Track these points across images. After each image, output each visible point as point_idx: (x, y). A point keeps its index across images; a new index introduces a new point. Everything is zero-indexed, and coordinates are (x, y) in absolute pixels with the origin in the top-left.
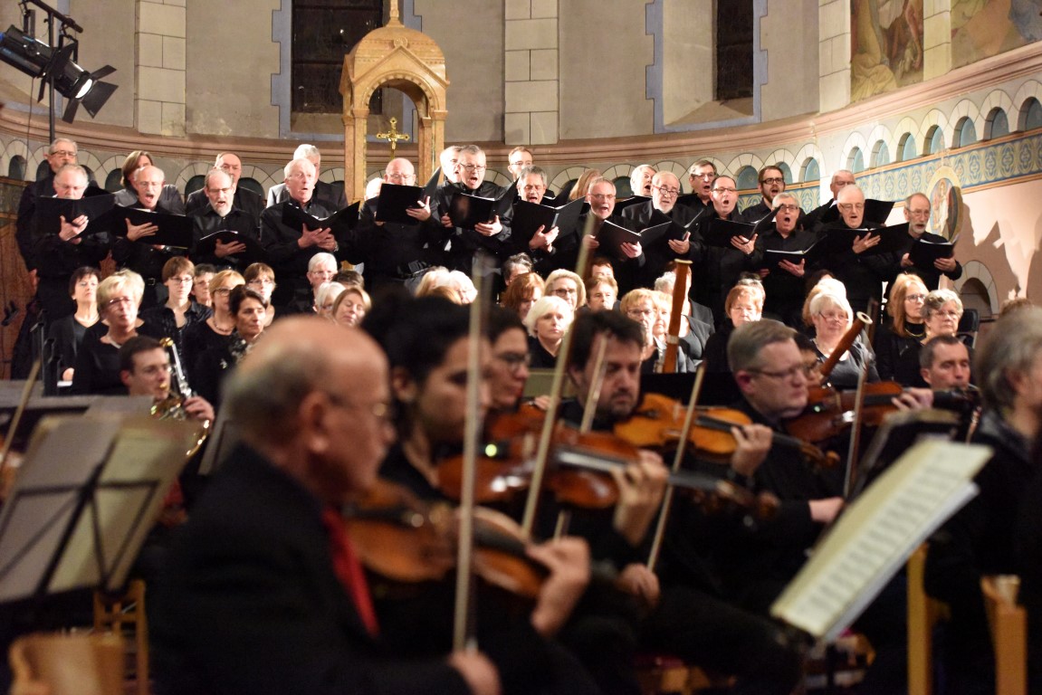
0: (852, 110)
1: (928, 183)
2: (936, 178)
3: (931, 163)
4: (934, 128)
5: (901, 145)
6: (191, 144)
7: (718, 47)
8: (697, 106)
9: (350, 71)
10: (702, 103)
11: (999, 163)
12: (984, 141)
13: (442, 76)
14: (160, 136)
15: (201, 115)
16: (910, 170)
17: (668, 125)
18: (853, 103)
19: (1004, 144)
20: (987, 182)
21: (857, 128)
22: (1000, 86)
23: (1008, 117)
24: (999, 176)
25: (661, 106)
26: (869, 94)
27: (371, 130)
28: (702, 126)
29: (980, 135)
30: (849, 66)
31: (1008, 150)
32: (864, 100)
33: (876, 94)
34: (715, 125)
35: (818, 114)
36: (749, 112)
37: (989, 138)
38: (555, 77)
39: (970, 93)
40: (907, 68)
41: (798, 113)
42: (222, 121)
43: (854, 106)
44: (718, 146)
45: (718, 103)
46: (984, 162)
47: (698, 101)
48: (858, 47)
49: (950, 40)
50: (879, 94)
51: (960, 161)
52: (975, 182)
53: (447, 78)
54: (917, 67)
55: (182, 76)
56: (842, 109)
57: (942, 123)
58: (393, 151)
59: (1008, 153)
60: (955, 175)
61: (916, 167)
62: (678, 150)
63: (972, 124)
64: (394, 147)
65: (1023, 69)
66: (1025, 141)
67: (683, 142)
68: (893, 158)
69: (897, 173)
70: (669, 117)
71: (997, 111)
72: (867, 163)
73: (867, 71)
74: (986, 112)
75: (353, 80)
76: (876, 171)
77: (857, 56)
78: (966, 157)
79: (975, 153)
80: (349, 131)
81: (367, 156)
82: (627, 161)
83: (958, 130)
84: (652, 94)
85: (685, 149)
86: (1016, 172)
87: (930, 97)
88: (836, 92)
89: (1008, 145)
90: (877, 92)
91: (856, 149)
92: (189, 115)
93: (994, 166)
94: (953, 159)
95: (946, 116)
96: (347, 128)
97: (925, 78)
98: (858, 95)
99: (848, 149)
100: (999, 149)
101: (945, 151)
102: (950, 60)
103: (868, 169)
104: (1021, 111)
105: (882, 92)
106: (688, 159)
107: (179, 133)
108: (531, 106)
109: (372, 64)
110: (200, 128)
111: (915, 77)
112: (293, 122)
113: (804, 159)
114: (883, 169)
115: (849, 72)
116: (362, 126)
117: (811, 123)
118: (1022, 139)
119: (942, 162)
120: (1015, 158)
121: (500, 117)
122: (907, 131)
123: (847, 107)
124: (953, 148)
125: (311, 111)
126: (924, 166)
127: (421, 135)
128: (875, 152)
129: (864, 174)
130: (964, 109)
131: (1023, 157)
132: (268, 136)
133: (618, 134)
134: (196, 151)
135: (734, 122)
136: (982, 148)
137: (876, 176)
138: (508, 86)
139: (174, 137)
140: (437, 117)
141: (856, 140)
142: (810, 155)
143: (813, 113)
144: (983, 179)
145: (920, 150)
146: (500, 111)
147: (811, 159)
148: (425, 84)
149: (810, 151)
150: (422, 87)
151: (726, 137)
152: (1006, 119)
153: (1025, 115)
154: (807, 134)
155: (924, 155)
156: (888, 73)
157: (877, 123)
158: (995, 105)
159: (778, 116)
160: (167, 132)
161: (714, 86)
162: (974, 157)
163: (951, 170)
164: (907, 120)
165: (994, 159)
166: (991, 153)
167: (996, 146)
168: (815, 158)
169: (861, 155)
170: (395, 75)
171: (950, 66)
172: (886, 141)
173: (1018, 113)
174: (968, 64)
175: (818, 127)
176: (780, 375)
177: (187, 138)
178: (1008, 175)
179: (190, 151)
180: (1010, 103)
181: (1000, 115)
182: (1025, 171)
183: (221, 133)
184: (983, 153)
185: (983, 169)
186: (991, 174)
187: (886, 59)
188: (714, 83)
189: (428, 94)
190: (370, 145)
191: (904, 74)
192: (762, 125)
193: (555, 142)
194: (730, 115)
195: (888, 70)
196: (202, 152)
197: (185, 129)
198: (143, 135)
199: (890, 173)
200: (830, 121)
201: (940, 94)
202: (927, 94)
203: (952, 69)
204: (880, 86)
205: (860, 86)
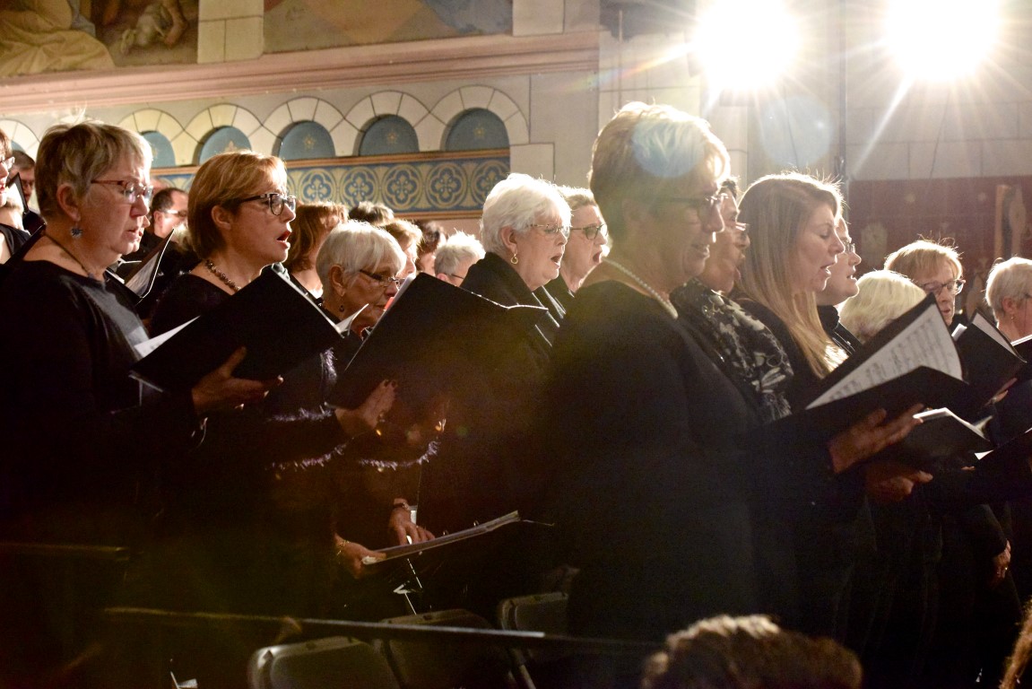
4: (223, 130)
11: (381, 188)
19: (393, 164)
22: (398, 87)
23: (419, 129)
26: (36, 68)
29: (344, 149)
31: (404, 173)
33: (55, 71)
37: (361, 154)
39: (320, 90)
40: (143, 40)
46: (342, 185)
49: (261, 11)
50: (63, 71)
54: (178, 42)
57: (243, 123)
59: (403, 178)
63: (324, 132)
65: (468, 70)
66: (448, 165)
71: (389, 120)
73: (36, 37)
74: (361, 118)
79: (319, 171)
87: (220, 87)
89: (405, 167)
95: (255, 116)
97: (200, 59)
100: (384, 170)
102: (263, 40)
104: (450, 125)
105: (74, 70)
118: (437, 162)
120: (420, 186)
130: (305, 111)
136: (341, 167)
152: (411, 131)
155: (191, 165)
156: (90, 42)
158: (385, 110)
162: (317, 177)
164: (151, 113)
166: (360, 175)
167: (378, 165)
171: (262, 50)
173: (444, 126)
174: (307, 49)
181: (393, 125)
184: (340, 172)
185: (337, 195)
191: (135, 49)
201: (249, 86)
202: (214, 82)
203: (265, 53)
204: (66, 61)
205: (15, 56)
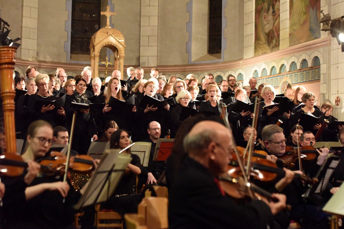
0: (255, 59)
1: (280, 82)
2: (283, 81)
3: (281, 76)
4: (283, 65)
5: (272, 70)
6: (38, 64)
7: (209, 37)
8: (202, 55)
9: (94, 41)
10: (204, 55)
11: (304, 76)
12: (300, 69)
13: (123, 44)
14: (28, 61)
15: (41, 54)
16: (274, 78)
17: (193, 62)
18: (255, 56)
19: (306, 70)
20: (300, 83)
21: (256, 64)
22: (305, 52)
23: (308, 62)
24: (305, 81)
25: (191, 56)
26: (260, 53)
27: (100, 61)
28: (204, 62)
29: (298, 68)
30: (254, 44)
31: (308, 72)
32: (259, 55)
33: (263, 54)
34: (208, 62)
35: (243, 59)
36: (220, 58)
37: (301, 69)
38: (157, 45)
39: (295, 54)
40: (274, 45)
41: (236, 59)
42: (48, 56)
43: (255, 57)
44: (209, 68)
45: (209, 55)
46: (299, 76)
47: (203, 54)
48: (257, 38)
49: (288, 37)
51: (291, 76)
52: (296, 82)
53: (125, 45)
54: (277, 45)
55: (36, 41)
56: (251, 58)
57: (285, 63)
58: (107, 68)
59: (308, 74)
60: (289, 80)
61: (276, 77)
62: (197, 69)
63: (296, 64)
64: (107, 66)
66: (313, 70)
67: (198, 67)
68: (269, 74)
69: (270, 79)
70: (194, 59)
71: (304, 61)
72: (260, 75)
73: (260, 46)
74: (301, 60)
75: (95, 44)
76: (263, 78)
77: (256, 41)
78: (293, 74)
79: (296, 73)
80: (93, 61)
81: (99, 69)
82: (179, 73)
83: (291, 66)
84: (188, 51)
85: (199, 69)
86: (310, 80)
87: (282, 55)
88: (249, 52)
89: (308, 71)
90: (263, 53)
91: (256, 71)
92: (38, 54)
93: (303, 77)
94: (289, 75)
95: (287, 61)
96: (92, 60)
97: (280, 49)
98: (257, 53)
99: (253, 71)
100: (305, 72)
101: (286, 72)
102: (289, 44)
103: (260, 78)
104: (312, 61)
105: (265, 53)
106: (199, 73)
107: (34, 60)
108: (148, 54)
109: (101, 39)
110: (41, 58)
111: (277, 48)
112: (71, 57)
113: (238, 73)
114: (265, 78)
115: (254, 46)
116: (97, 59)
117: (241, 62)
118: (313, 69)
119: (285, 76)
120: (310, 75)
121: (138, 58)
122: (273, 66)
123: (253, 57)
124: (289, 72)
125: (76, 54)
126: (279, 77)
127: (115, 63)
128: (262, 72)
129: (258, 79)
130: (293, 59)
131: (312, 75)
132: (63, 62)
133: (177, 64)
134: (40, 66)
135: (215, 61)
136: (298, 72)
137: (262, 80)
138: (141, 48)
139: (33, 61)
140: (121, 57)
141: (256, 68)
142: (240, 72)
143: (241, 59)
144: (299, 82)
145: (278, 72)
146: (138, 56)
147: (240, 74)
148: (118, 46)
149: (240, 71)
150: (117, 47)
151: (212, 66)
152: (307, 63)
153: (314, 62)
154: (239, 65)
155: (279, 74)
156: (267, 47)
157: (263, 63)
158: (304, 58)
159: (229, 60)
160: (30, 60)
161: (208, 50)
162: (296, 75)
163: (288, 78)
164: (274, 62)
165: (303, 76)
166: (302, 73)
167: (304, 71)
168: (242, 73)
169: (257, 73)
170: (108, 43)
171: (289, 46)
172: (266, 69)
173: (311, 61)
174: (294, 45)
175: (243, 64)
176: (278, 143)
177: (37, 62)
178: (307, 80)
179: (37, 66)
180: (309, 58)
181: (305, 61)
182: (313, 79)
183: (48, 60)
184: (299, 73)
185: (299, 78)
186: (302, 80)
187: (267, 42)
188: (208, 49)
189: (119, 50)
190: (99, 66)
191: (273, 47)
192: (224, 62)
193: (156, 66)
194: (213, 59)
195: (267, 46)
196: (42, 66)
197: (36, 59)
198: (23, 60)
199: (267, 79)
200: (248, 62)
201: (285, 54)
202: (281, 54)
203: (289, 47)
204: (264, 51)
205: (258, 51)
